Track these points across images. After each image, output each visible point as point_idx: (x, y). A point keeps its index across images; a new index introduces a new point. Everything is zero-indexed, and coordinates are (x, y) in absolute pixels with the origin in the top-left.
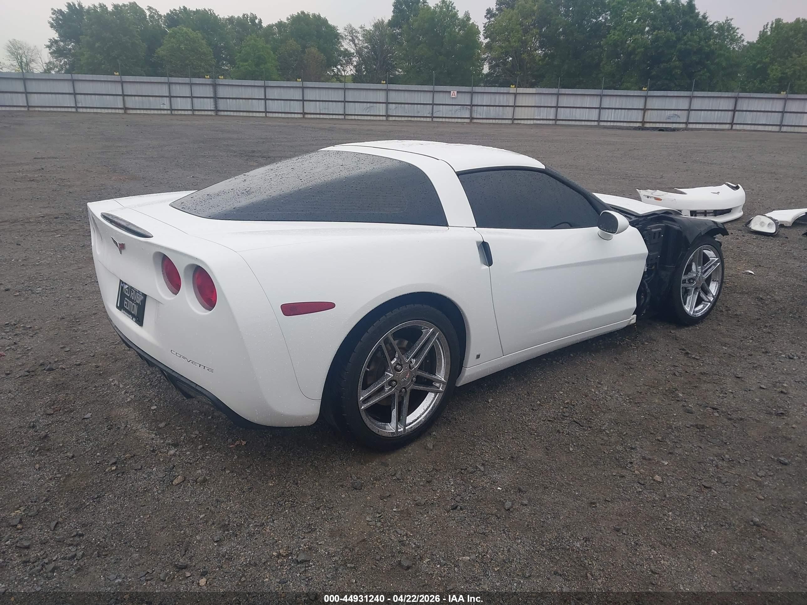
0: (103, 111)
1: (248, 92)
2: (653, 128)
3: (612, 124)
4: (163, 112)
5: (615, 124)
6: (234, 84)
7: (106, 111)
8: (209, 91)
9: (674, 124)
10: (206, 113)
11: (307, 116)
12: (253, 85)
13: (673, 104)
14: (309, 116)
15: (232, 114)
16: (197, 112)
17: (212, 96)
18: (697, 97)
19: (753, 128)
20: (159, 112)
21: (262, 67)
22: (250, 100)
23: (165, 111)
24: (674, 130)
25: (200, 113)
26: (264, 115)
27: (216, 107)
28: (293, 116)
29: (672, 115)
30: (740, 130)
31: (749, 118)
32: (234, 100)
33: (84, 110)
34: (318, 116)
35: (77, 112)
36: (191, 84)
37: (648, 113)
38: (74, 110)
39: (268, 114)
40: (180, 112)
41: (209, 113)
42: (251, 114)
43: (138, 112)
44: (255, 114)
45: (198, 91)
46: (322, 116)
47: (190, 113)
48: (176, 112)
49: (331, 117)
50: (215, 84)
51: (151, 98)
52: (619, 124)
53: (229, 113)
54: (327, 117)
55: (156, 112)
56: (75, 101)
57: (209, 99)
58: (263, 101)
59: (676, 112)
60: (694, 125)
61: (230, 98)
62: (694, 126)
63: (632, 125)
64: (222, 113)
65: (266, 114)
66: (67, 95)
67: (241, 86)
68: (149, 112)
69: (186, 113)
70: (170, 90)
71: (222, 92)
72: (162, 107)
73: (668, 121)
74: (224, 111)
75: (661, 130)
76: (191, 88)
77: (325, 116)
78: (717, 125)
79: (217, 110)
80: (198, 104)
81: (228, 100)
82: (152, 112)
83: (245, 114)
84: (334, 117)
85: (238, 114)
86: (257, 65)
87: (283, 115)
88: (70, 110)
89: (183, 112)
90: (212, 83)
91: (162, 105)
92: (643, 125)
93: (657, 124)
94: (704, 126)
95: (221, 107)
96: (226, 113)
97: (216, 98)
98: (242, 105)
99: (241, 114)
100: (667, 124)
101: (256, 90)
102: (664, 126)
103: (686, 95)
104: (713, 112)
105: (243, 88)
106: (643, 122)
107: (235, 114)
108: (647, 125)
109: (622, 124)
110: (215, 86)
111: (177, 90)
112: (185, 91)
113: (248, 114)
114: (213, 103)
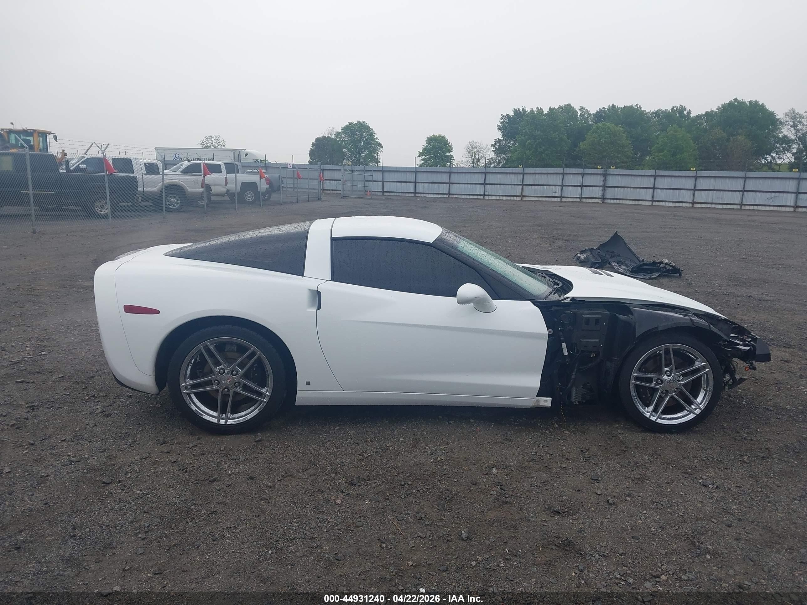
0: (504, 198)
1: (637, 182)
4: (554, 199)
6: (625, 174)
7: (507, 198)
8: (599, 180)
10: (593, 200)
11: (696, 205)
12: (643, 174)
14: (699, 205)
15: (618, 201)
16: (584, 199)
17: (602, 185)
20: (550, 199)
21: (678, 156)
22: (638, 189)
23: (556, 198)
25: (587, 200)
26: (650, 203)
27: (603, 195)
28: (681, 205)
32: (622, 189)
33: (490, 198)
34: (709, 206)
35: (484, 199)
36: (583, 174)
38: (482, 197)
39: (654, 202)
40: (569, 200)
41: (597, 201)
42: (637, 203)
43: (532, 199)
44: (640, 203)
45: (588, 180)
46: (713, 206)
47: (578, 200)
48: (565, 200)
49: (725, 206)
50: (606, 173)
51: (545, 187)
53: (615, 201)
54: (720, 206)
55: (547, 199)
56: (484, 189)
57: (598, 188)
58: (651, 190)
61: (618, 187)
64: (609, 201)
65: (652, 203)
66: (479, 185)
67: (631, 175)
68: (541, 199)
69: (575, 200)
70: (563, 180)
71: (611, 181)
72: (554, 195)
74: (611, 199)
76: (583, 178)
77: (717, 206)
79: (604, 198)
80: (587, 192)
81: (616, 189)
82: (544, 199)
83: (631, 202)
84: (729, 206)
85: (624, 202)
86: (673, 155)
87: (671, 204)
88: (479, 197)
89: (571, 200)
90: (603, 173)
91: (554, 193)
95: (608, 195)
96: (612, 201)
97: (604, 187)
98: (630, 194)
99: (627, 202)
101: (646, 179)
105: (633, 178)
107: (621, 202)
110: (605, 175)
111: (570, 180)
112: (577, 180)
113: (633, 202)
114: (601, 192)
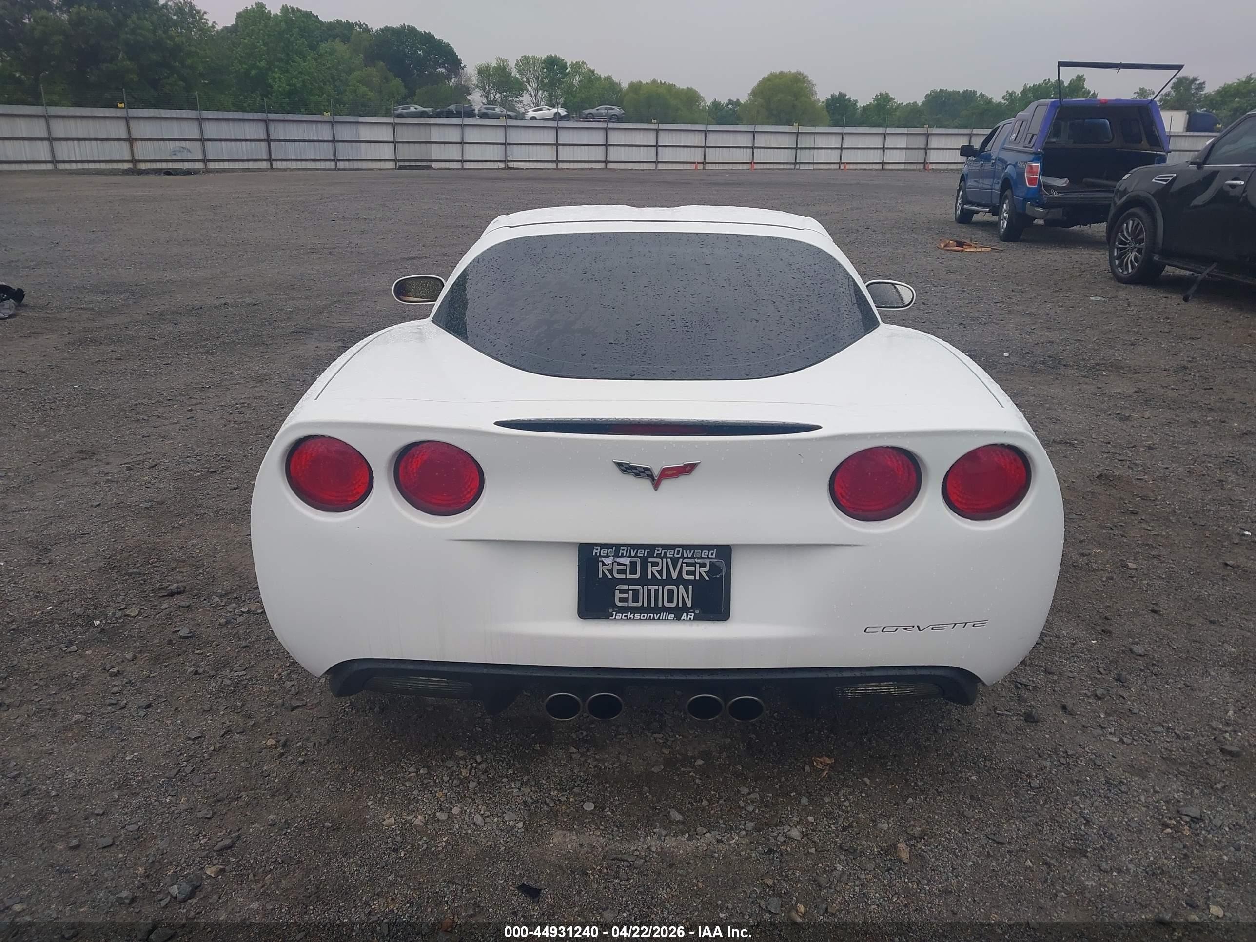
2: (153, 170)
3: (80, 166)
5: (86, 166)
9: (186, 164)
13: (174, 130)
18: (208, 119)
19: (300, 165)
24: (189, 172)
29: (178, 149)
30: (285, 170)
31: (291, 151)
37: (139, 146)
52: (92, 166)
59: (183, 144)
60: (217, 163)
62: (216, 165)
63: (115, 166)
73: (174, 158)
75: (168, 172)
78: (251, 163)
92: (135, 165)
93: (158, 164)
94: (231, 165)
100: (174, 164)
102: (170, 166)
103: (190, 116)
104: (239, 143)
106: (134, 161)
108: (142, 166)
109: (97, 166)
